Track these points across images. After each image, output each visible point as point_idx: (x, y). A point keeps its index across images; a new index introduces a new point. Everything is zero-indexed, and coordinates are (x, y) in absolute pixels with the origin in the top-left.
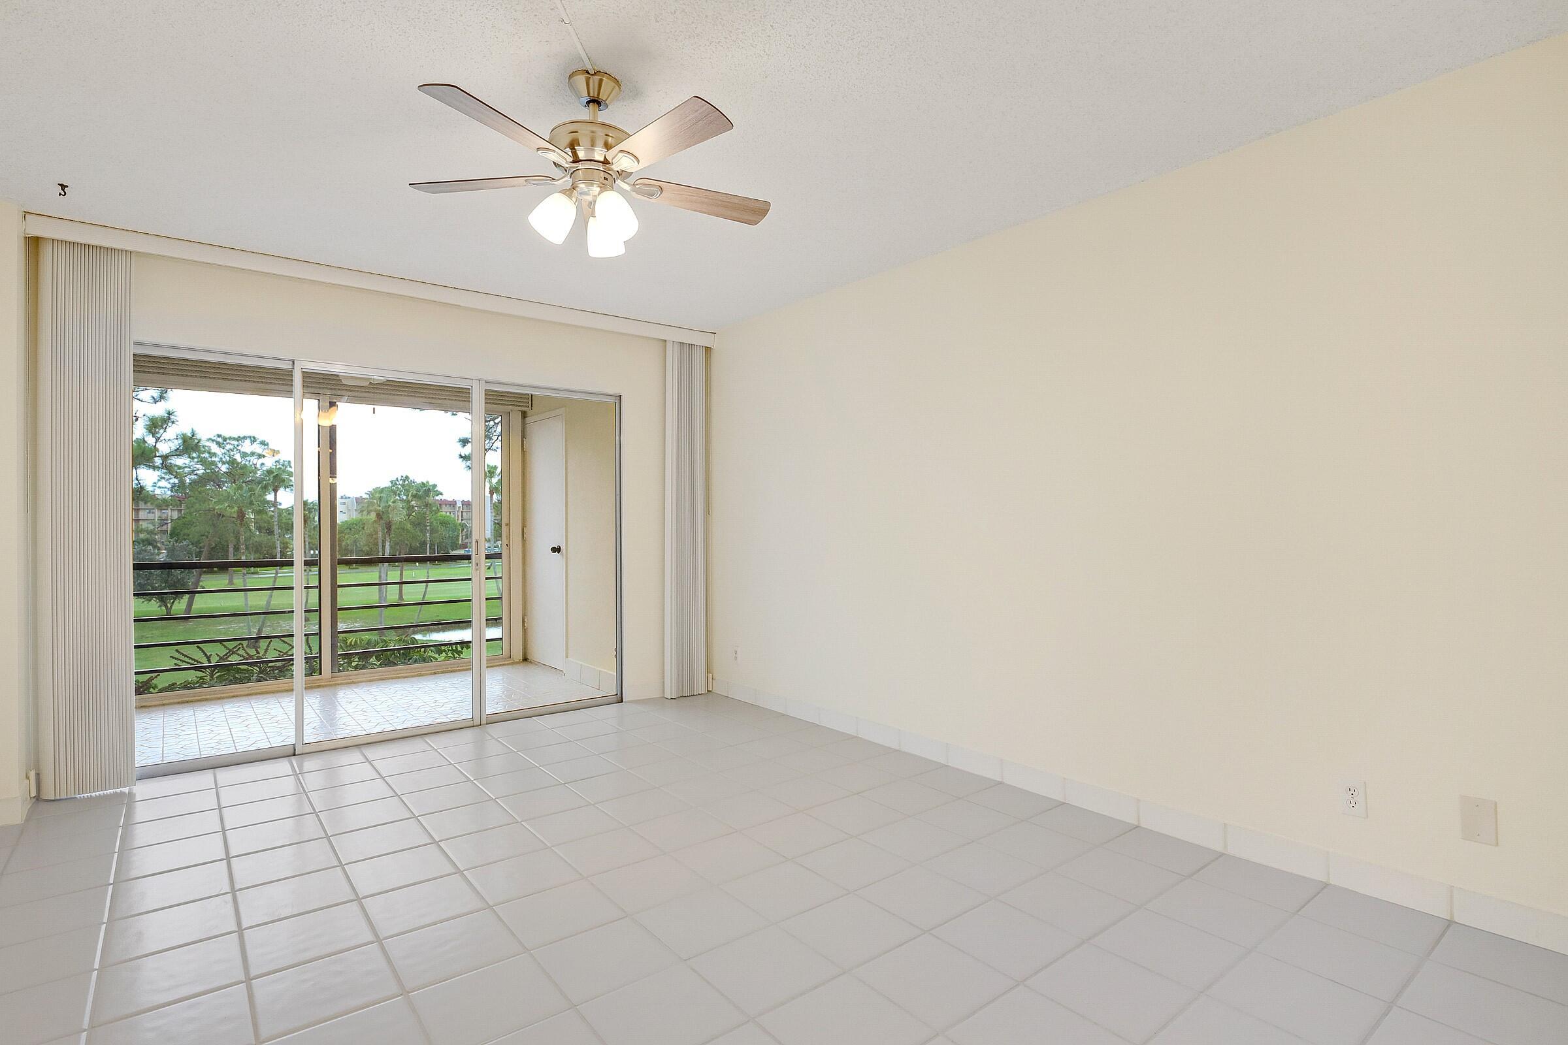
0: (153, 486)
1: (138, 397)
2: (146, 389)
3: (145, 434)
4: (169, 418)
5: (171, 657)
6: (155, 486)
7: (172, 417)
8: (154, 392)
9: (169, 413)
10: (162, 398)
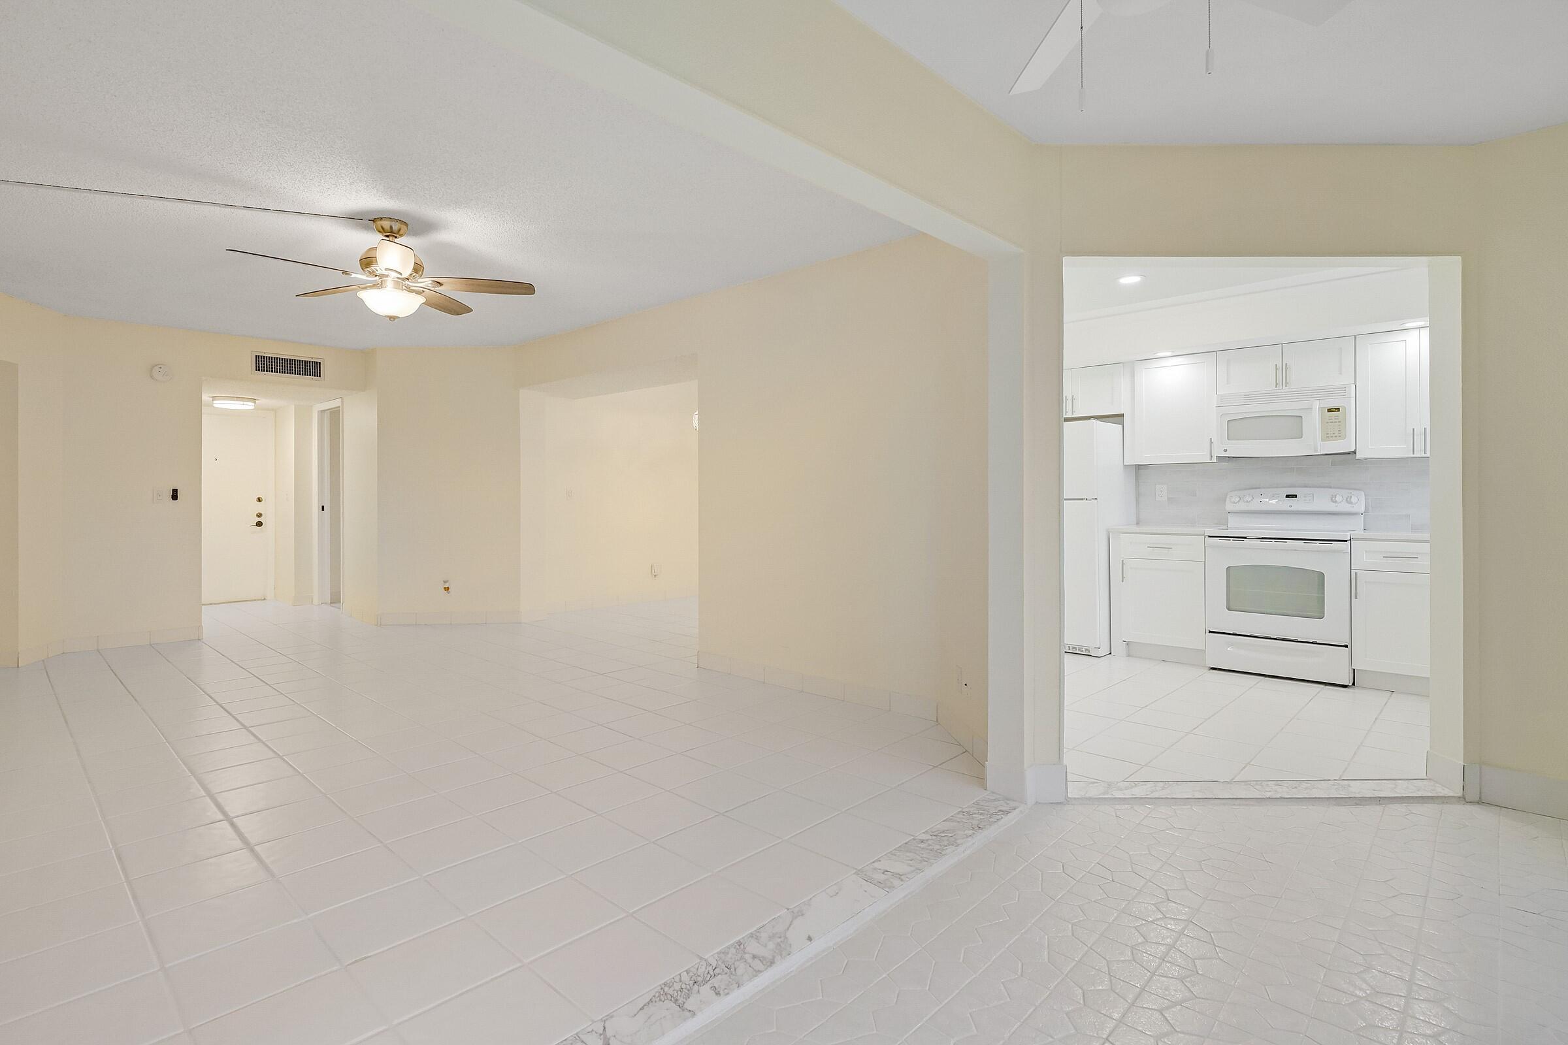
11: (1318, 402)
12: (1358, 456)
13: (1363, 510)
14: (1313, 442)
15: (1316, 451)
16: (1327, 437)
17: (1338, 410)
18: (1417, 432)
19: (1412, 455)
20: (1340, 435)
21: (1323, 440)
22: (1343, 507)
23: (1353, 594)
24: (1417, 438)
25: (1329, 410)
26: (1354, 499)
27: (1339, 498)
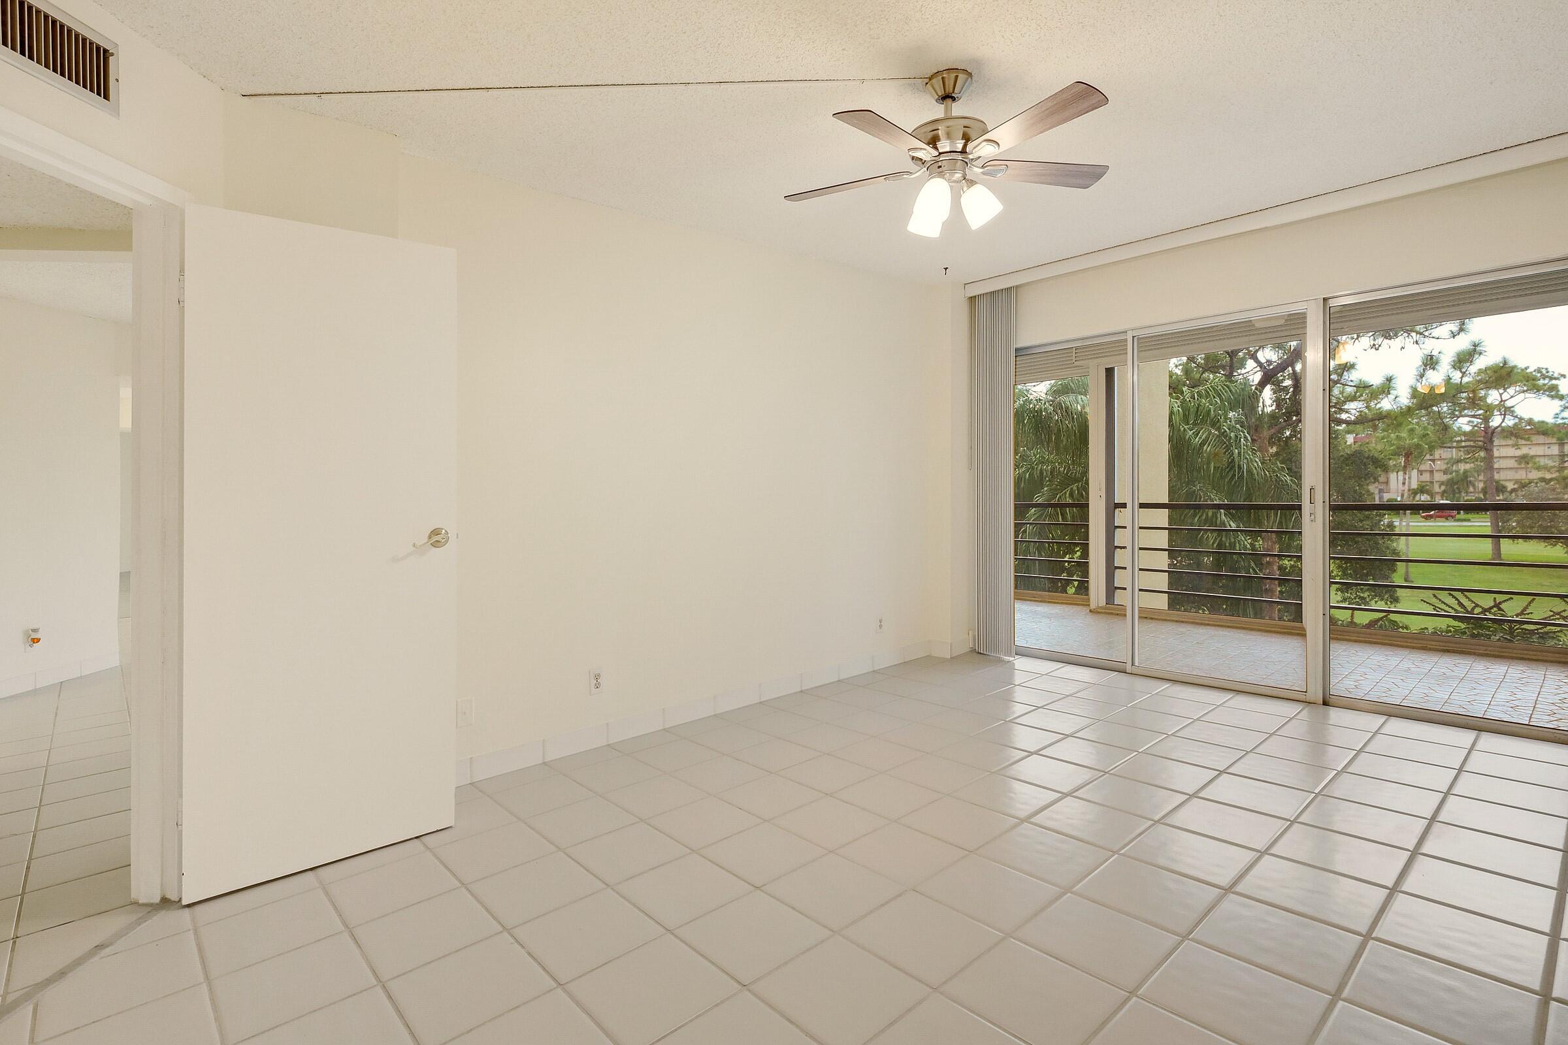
0: (1554, 418)
1: (1433, 335)
2: (1441, 325)
3: (1450, 371)
4: (1475, 350)
5: (1422, 600)
6: (1557, 418)
7: (1478, 349)
8: (1453, 326)
9: (1475, 345)
10: (1461, 330)
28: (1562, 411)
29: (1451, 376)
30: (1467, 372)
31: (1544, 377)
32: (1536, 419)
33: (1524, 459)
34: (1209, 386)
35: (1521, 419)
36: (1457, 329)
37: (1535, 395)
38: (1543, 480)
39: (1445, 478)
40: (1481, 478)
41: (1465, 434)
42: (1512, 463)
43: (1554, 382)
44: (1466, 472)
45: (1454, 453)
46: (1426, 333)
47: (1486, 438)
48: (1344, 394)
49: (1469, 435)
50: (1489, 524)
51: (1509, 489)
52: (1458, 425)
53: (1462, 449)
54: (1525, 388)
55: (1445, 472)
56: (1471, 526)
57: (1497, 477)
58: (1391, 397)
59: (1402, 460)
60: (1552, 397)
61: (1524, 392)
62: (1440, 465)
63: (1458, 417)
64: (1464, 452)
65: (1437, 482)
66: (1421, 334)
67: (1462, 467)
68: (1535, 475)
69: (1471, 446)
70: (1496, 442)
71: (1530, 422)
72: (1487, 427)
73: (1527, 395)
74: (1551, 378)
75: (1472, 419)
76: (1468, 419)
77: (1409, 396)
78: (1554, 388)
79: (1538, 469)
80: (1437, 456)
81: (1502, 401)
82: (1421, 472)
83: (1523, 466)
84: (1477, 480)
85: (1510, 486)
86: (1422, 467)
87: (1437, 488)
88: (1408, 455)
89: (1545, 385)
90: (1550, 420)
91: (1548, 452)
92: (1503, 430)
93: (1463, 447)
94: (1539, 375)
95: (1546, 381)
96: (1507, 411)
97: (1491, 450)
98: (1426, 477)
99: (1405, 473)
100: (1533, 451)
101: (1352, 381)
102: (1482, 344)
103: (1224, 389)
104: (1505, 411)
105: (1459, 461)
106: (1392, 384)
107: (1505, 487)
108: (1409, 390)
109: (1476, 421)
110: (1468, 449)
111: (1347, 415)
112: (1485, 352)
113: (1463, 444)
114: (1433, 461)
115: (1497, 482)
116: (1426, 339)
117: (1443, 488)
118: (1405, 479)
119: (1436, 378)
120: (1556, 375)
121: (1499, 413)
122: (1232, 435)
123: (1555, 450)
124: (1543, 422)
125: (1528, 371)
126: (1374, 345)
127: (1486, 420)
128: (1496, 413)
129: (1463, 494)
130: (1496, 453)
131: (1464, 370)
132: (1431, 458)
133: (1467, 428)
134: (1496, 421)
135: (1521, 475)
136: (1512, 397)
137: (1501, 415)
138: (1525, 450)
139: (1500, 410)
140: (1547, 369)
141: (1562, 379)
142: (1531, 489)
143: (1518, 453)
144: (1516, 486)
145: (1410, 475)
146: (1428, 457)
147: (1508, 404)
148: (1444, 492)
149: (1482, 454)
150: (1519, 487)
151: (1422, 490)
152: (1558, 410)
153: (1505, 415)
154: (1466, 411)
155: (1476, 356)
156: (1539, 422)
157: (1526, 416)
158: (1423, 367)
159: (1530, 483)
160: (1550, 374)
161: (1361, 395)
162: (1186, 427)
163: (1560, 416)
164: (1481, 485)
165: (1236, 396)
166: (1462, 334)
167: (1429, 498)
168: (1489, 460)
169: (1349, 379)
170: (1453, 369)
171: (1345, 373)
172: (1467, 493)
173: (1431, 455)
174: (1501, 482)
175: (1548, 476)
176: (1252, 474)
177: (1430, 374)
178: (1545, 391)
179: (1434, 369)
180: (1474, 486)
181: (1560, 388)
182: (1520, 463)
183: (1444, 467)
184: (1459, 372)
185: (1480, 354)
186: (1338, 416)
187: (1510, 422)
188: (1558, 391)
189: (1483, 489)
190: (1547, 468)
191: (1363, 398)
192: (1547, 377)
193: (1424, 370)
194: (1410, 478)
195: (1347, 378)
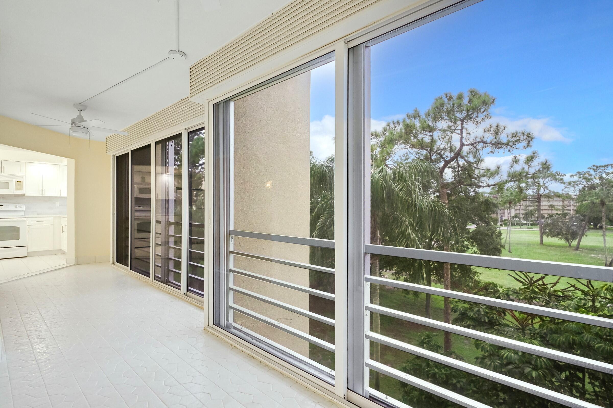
4: (534, 156)
9: (534, 153)
11: (14, 179)
12: (26, 195)
13: (24, 210)
14: (12, 190)
15: (14, 193)
16: (17, 189)
17: (21, 182)
18: (42, 190)
19: (40, 195)
20: (21, 189)
21: (16, 190)
22: (19, 209)
23: (28, 231)
24: (42, 191)
25: (18, 182)
26: (22, 207)
27: (17, 207)
28: (565, 188)
29: (524, 167)
30: (531, 166)
31: (558, 175)
32: (556, 191)
33: (551, 206)
34: (412, 164)
35: (550, 191)
36: (527, 145)
37: (555, 182)
38: (557, 214)
39: (524, 212)
40: (536, 212)
41: (531, 195)
42: (547, 208)
43: (562, 177)
44: (531, 210)
45: (527, 203)
46: (513, 146)
47: (538, 198)
48: (480, 174)
49: (533, 196)
50: (539, 230)
51: (546, 217)
52: (528, 192)
53: (530, 202)
54: (552, 179)
55: (524, 210)
56: (533, 231)
57: (542, 212)
58: (499, 175)
59: (508, 205)
60: (561, 183)
61: (552, 180)
62: (522, 207)
63: (528, 189)
64: (531, 202)
65: (521, 213)
66: (511, 146)
67: (530, 208)
68: (555, 212)
69: (533, 201)
70: (542, 200)
71: (553, 192)
72: (538, 194)
73: (553, 182)
74: (561, 176)
75: (534, 190)
76: (532, 190)
77: (507, 176)
78: (562, 179)
79: (557, 210)
80: (521, 204)
81: (544, 184)
82: (516, 210)
83: (550, 209)
84: (535, 213)
85: (546, 216)
86: (516, 208)
87: (521, 216)
88: (510, 203)
89: (559, 178)
90: (561, 192)
91: (559, 204)
92: (544, 195)
93: (531, 201)
94: (557, 174)
95: (559, 177)
96: (546, 188)
97: (540, 202)
98: (518, 212)
99: (509, 210)
100: (554, 203)
101: (482, 167)
102: (537, 153)
103: (419, 165)
104: (545, 188)
105: (529, 206)
106: (499, 170)
107: (544, 216)
108: (507, 173)
109: (535, 191)
110: (532, 202)
111: (482, 184)
112: (538, 156)
113: (530, 199)
114: (520, 206)
115: (542, 214)
116: (514, 149)
117: (523, 216)
118: (509, 212)
119: (517, 168)
120: (562, 175)
121: (543, 188)
122: (413, 187)
123: (561, 203)
124: (558, 192)
125: (553, 172)
126: (492, 151)
127: (538, 191)
128: (542, 188)
129: (530, 218)
130: (542, 204)
131: (529, 165)
132: (520, 204)
133: (532, 194)
134: (541, 192)
135: (550, 212)
136: (547, 182)
137: (543, 189)
138: (551, 203)
139: (543, 187)
140: (559, 172)
141: (565, 176)
142: (554, 217)
143: (549, 204)
144: (548, 216)
145: (511, 211)
146: (518, 204)
147: (546, 185)
148: (524, 217)
149: (537, 204)
150: (549, 217)
151: (516, 216)
152: (563, 188)
153: (545, 189)
154: (531, 187)
155: (534, 158)
156: (556, 192)
157: (552, 190)
158: (513, 163)
159: (553, 215)
160: (560, 174)
161: (487, 174)
162: (392, 182)
163: (564, 190)
164: (536, 215)
165: (425, 169)
166: (528, 147)
167: (518, 220)
168: (539, 206)
169: (481, 166)
170: (525, 164)
171: (479, 164)
172: (532, 218)
173: (519, 203)
174: (543, 214)
175: (559, 213)
176: (422, 208)
177: (515, 165)
178: (559, 180)
179: (517, 163)
180: (534, 216)
181: (564, 179)
182: (549, 207)
183: (524, 208)
184: (527, 165)
185: (536, 157)
186: (479, 184)
187: (546, 192)
188: (563, 181)
189: (537, 217)
190: (559, 210)
191: (487, 176)
192: (560, 175)
193: (513, 164)
194: (511, 212)
195: (480, 165)
